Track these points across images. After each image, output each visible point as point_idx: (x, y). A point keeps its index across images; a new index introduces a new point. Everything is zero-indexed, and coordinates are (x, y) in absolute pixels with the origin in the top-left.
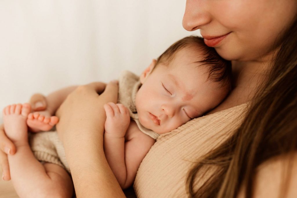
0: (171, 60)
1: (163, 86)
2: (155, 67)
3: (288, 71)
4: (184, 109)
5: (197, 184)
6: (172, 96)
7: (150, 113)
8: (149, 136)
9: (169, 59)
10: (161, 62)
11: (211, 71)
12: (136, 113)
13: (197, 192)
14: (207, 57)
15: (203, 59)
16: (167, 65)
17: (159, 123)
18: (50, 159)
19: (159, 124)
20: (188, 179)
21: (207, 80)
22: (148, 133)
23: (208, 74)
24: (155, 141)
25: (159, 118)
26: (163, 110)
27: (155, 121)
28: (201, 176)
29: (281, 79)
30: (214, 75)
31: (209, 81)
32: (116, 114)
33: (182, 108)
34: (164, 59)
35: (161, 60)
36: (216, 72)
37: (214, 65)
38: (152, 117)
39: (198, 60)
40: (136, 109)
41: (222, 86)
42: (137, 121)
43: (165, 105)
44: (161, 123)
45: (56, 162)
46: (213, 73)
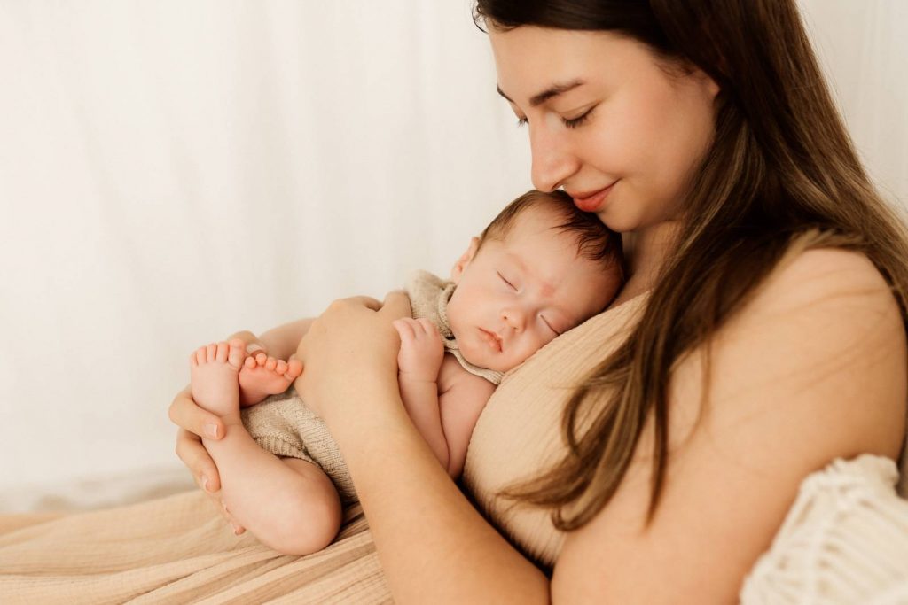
0: (508, 231)
1: (500, 275)
2: (478, 249)
3: (706, 223)
4: (542, 316)
5: (580, 427)
6: (519, 293)
7: (482, 330)
8: (482, 378)
9: (504, 229)
10: (490, 237)
11: (582, 241)
12: (452, 338)
13: (581, 443)
14: (572, 219)
15: (565, 223)
16: (503, 240)
17: (499, 347)
18: (290, 451)
19: (501, 350)
20: (564, 421)
21: (577, 257)
22: (481, 373)
23: (577, 246)
24: (497, 386)
25: (499, 336)
26: (505, 318)
27: (492, 344)
28: (586, 413)
29: (697, 237)
30: (587, 249)
31: (580, 259)
32: (418, 335)
33: (539, 315)
34: (495, 231)
35: (489, 234)
36: (592, 243)
37: (585, 231)
38: (486, 337)
39: (557, 225)
40: (451, 333)
41: (606, 268)
42: (456, 354)
43: (508, 310)
44: (504, 345)
45: (301, 455)
46: (585, 245)
